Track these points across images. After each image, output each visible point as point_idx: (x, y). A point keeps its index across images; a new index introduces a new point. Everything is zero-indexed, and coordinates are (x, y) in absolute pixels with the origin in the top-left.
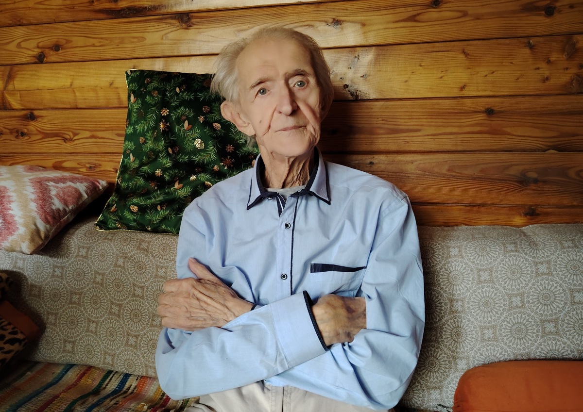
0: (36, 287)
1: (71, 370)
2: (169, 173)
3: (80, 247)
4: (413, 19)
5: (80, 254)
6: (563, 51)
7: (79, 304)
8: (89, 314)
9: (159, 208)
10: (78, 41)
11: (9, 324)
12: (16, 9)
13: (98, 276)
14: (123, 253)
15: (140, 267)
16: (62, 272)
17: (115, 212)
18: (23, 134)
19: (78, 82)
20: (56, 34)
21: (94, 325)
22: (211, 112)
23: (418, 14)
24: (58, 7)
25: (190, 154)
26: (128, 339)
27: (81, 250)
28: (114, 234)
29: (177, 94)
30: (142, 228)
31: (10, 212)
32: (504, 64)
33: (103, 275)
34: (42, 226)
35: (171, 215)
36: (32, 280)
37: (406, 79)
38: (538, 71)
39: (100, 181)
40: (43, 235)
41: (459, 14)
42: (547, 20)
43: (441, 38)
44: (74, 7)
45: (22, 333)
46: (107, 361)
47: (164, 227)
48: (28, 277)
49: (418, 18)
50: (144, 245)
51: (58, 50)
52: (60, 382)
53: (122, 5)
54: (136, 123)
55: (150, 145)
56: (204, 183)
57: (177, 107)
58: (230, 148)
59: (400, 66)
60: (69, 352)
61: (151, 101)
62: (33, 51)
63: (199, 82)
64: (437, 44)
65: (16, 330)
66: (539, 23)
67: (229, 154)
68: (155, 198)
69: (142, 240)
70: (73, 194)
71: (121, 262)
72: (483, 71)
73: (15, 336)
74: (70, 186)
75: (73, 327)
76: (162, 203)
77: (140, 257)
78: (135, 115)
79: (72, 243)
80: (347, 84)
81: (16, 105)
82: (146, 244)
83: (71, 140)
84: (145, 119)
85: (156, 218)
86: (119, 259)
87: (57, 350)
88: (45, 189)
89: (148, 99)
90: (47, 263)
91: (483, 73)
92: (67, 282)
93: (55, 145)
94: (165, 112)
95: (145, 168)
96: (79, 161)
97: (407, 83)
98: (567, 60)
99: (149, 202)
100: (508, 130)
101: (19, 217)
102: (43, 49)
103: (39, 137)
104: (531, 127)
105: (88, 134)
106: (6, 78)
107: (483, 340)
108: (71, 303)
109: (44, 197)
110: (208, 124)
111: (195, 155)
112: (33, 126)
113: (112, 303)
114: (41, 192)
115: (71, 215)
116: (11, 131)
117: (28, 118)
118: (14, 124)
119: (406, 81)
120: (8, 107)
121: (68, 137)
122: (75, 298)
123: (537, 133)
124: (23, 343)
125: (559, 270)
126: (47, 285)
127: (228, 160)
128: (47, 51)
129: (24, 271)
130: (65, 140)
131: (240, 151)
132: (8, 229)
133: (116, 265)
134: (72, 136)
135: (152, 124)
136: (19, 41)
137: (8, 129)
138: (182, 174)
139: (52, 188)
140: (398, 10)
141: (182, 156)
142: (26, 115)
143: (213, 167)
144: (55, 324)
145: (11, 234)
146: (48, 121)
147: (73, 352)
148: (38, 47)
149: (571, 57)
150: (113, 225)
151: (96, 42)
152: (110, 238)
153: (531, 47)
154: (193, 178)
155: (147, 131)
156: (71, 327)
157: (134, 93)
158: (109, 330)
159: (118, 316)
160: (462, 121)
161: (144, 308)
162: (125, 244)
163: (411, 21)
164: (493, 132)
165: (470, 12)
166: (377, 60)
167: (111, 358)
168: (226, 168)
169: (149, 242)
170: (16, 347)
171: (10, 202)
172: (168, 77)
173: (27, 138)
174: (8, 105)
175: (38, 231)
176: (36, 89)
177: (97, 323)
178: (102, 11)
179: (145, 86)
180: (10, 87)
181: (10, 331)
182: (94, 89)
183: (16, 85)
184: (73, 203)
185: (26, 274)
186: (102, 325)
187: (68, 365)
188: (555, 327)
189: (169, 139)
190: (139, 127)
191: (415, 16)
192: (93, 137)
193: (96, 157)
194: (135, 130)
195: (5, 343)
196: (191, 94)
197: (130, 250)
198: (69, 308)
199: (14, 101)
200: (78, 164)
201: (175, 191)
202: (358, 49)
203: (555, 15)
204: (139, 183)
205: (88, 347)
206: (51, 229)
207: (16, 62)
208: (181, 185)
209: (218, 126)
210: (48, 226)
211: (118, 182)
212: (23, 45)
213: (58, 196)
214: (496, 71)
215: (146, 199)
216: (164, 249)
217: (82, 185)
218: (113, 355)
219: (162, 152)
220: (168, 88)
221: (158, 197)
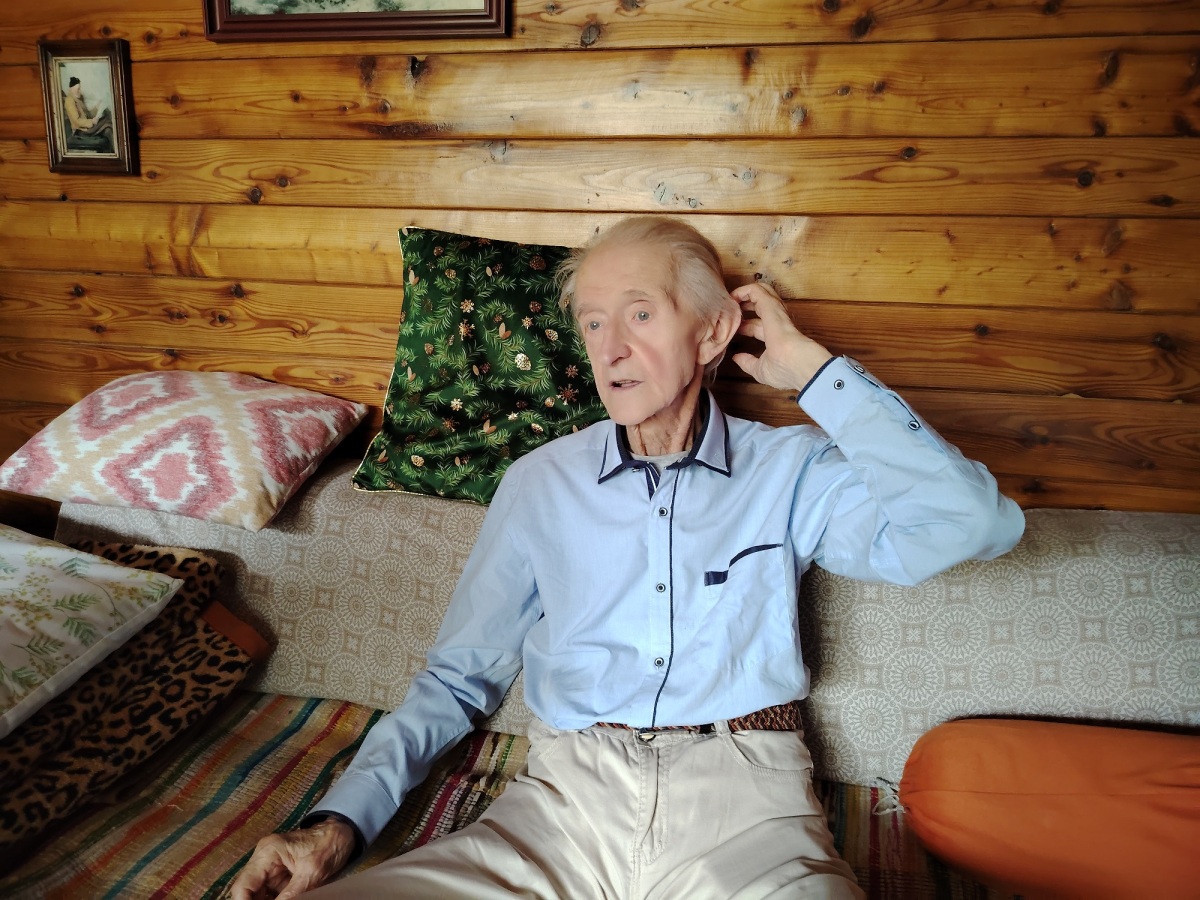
0: (260, 578)
1: (318, 707)
2: (474, 406)
3: (330, 518)
4: (871, 175)
5: (331, 528)
6: (1101, 242)
7: (330, 607)
8: (347, 624)
9: (457, 461)
10: (319, 172)
11: (225, 639)
12: (211, 110)
13: (359, 565)
14: (401, 531)
15: (428, 555)
16: (302, 557)
17: (386, 463)
18: (223, 319)
19: (317, 241)
20: (283, 157)
21: (356, 642)
22: (542, 312)
23: (880, 169)
24: (285, 113)
25: (507, 376)
26: (409, 665)
27: (332, 522)
28: (384, 497)
29: (487, 278)
30: (430, 491)
31: (221, 462)
32: (1009, 257)
33: (369, 563)
34: (273, 488)
35: (476, 473)
36: (254, 567)
37: (855, 271)
38: (1060, 272)
39: (355, 405)
40: (274, 502)
41: (944, 173)
42: (1080, 194)
43: (913, 209)
44: (312, 115)
45: (244, 652)
46: (376, 696)
47: (465, 492)
48: (246, 562)
49: (879, 175)
50: (434, 520)
51: (285, 186)
52: (304, 727)
53: (395, 118)
54: (419, 319)
55: (442, 357)
56: (530, 426)
57: (487, 300)
58: (572, 371)
59: (846, 249)
60: (315, 680)
61: (444, 286)
62: (242, 184)
63: (524, 260)
64: (907, 219)
65: (235, 648)
66: (1068, 198)
67: (570, 380)
68: (451, 445)
69: (430, 511)
70: (317, 431)
71: (396, 544)
72: (976, 266)
73: (235, 659)
74: (310, 418)
75: (321, 642)
76: (462, 455)
77: (428, 537)
78: (416, 306)
79: (318, 511)
80: (760, 272)
81: (211, 270)
82: (437, 518)
83: (304, 333)
84: (433, 314)
85: (454, 479)
86: (394, 540)
87: (297, 677)
88: (273, 422)
89: (438, 281)
90: (277, 540)
91: (975, 269)
92: (311, 573)
93: (278, 340)
94: (468, 307)
95: (434, 396)
96: (318, 369)
97: (856, 277)
98: (1107, 257)
99: (441, 451)
100: (1008, 359)
101: (236, 471)
102: (260, 182)
103: (252, 324)
104: (1044, 357)
105: (334, 325)
106: (194, 226)
107: (949, 687)
108: (317, 605)
109: (272, 438)
110: (537, 331)
111: (515, 379)
112: (238, 308)
113: (384, 609)
114: (268, 429)
115: (314, 465)
116: (203, 313)
117: (231, 293)
118: (209, 301)
119: (854, 275)
120: (198, 272)
121: (299, 328)
122: (324, 598)
123: (1053, 367)
124: (247, 668)
125: (1067, 588)
126: (277, 575)
127: (570, 391)
128: (265, 185)
129: (240, 551)
130: (295, 333)
131: (587, 376)
132: (219, 490)
133: (389, 549)
134: (306, 328)
135: (446, 323)
136: (218, 164)
137: (198, 309)
138: (496, 409)
139: (282, 421)
140: (848, 160)
141: (494, 378)
142: (229, 288)
143: (544, 400)
144: (292, 638)
145: (224, 498)
146: (266, 300)
147: (322, 681)
148: (250, 178)
149: (1112, 253)
150: (383, 484)
151: (348, 175)
152: (378, 504)
153: (1053, 233)
154: (513, 416)
155: (438, 334)
156: (318, 642)
157: (415, 268)
158: (379, 650)
159: (394, 628)
160: (938, 342)
161: (434, 617)
162: (403, 516)
163: (867, 179)
164: (985, 361)
165: (962, 172)
166: (810, 236)
167: (382, 692)
168: (565, 403)
169: (441, 515)
170: (237, 675)
171: (220, 445)
172: (471, 246)
173: (229, 325)
174: (197, 269)
175: (267, 496)
176: (246, 246)
177: (360, 638)
178: (360, 125)
179: (435, 260)
180: (202, 240)
181: (226, 650)
182: (346, 253)
183: (211, 239)
184: (317, 446)
185: (243, 557)
186: (367, 641)
187: (312, 699)
188: (1054, 672)
189: (473, 351)
190: (424, 327)
191: (874, 171)
192: (341, 331)
193: (345, 364)
194: (417, 332)
195: (221, 670)
196: (511, 279)
197: (411, 525)
198: (315, 613)
199: (208, 264)
200: (317, 373)
201: (484, 436)
202: (781, 217)
203: (1094, 185)
204: (424, 418)
205: (345, 674)
206: (286, 491)
207: (213, 200)
208: (494, 427)
209: (554, 335)
210: (282, 486)
211: (386, 411)
212: (224, 171)
213: (293, 434)
214: (996, 267)
215: (437, 447)
216: (466, 527)
217: (328, 413)
218: (386, 688)
219: (463, 372)
220: (473, 266)
221: (457, 444)
